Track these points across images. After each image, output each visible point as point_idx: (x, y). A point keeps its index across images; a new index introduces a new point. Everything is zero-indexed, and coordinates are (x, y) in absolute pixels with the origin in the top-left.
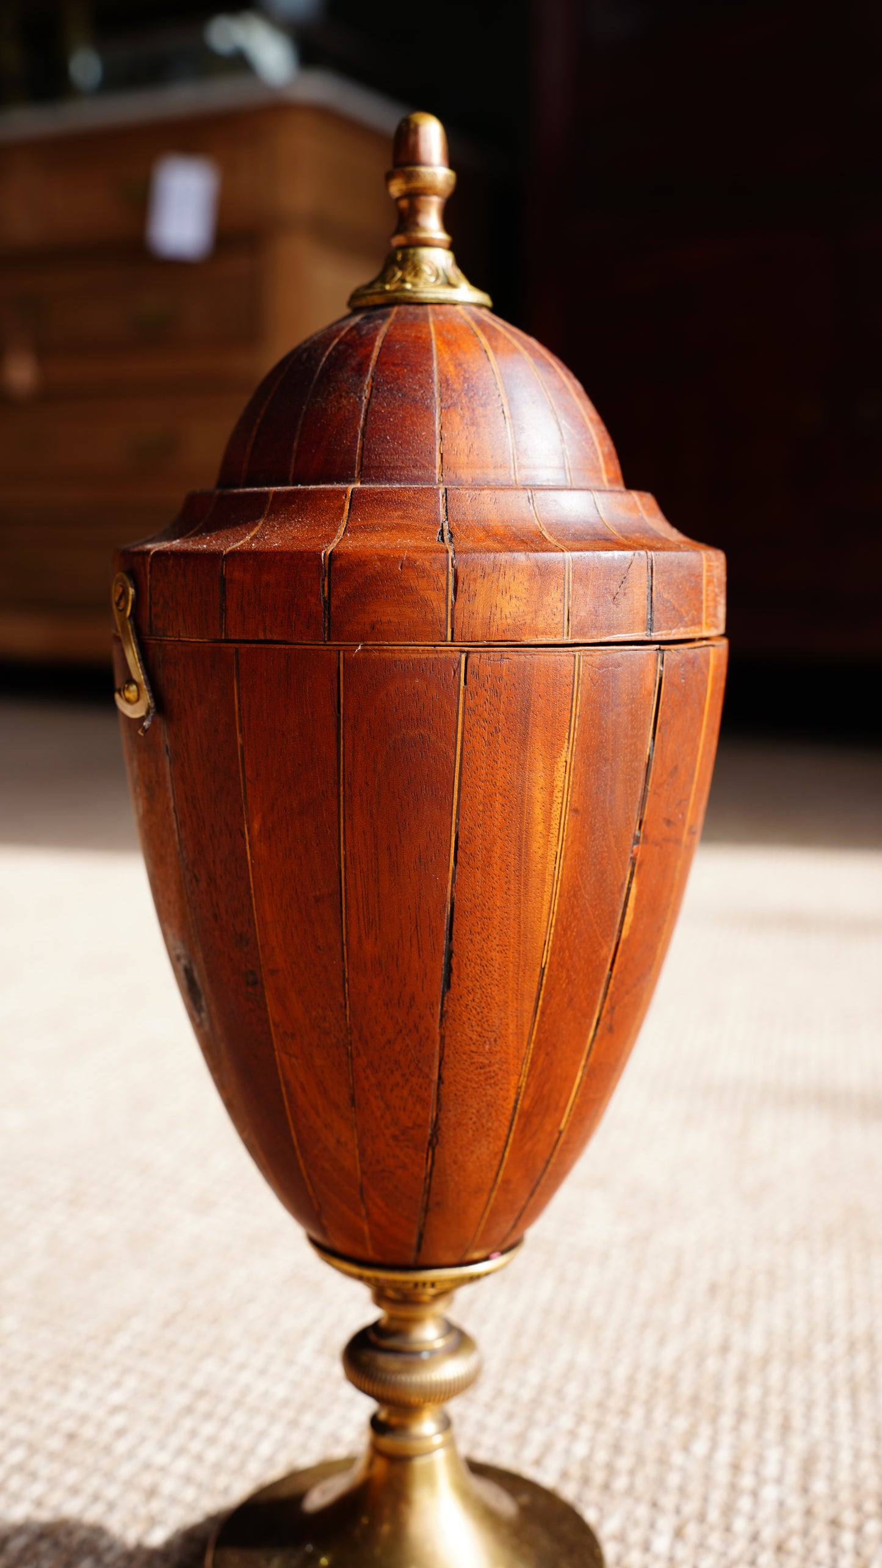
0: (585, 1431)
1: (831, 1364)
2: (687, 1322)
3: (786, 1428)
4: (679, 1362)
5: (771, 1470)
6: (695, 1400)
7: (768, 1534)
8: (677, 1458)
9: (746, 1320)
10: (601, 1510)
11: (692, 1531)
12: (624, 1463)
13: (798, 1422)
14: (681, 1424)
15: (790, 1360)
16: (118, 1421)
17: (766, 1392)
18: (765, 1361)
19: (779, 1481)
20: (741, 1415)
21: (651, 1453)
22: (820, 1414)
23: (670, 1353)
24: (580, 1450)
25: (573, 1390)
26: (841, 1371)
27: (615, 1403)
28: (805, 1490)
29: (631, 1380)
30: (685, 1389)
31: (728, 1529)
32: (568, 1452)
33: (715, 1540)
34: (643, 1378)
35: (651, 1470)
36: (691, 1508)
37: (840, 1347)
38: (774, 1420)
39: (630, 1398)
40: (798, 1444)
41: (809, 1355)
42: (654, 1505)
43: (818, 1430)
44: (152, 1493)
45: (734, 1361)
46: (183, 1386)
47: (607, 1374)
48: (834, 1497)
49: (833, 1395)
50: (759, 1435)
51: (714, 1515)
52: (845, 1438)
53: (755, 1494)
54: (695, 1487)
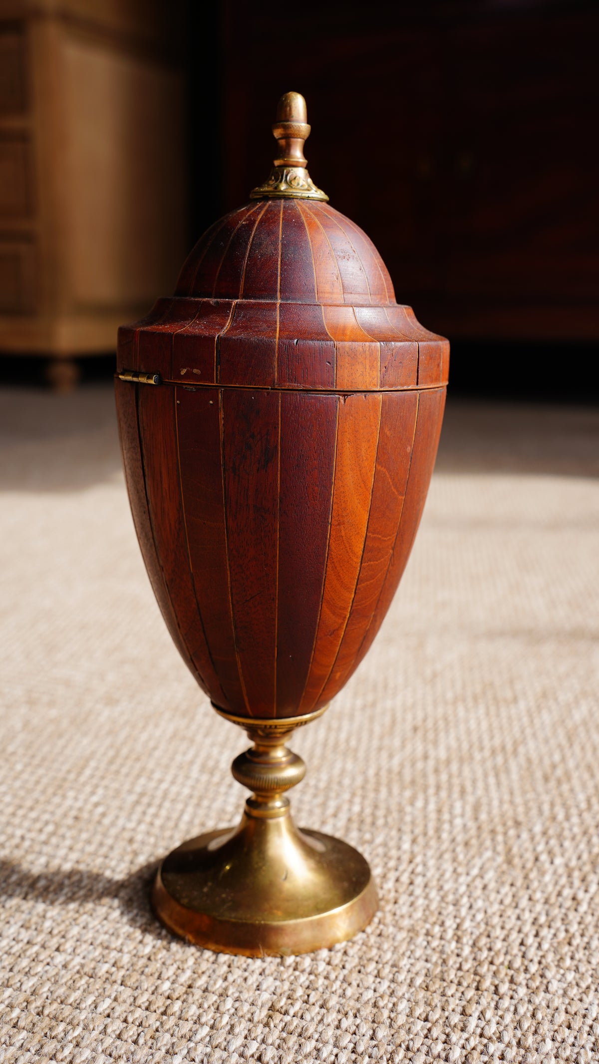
0: (357, 800)
1: (483, 761)
2: (403, 746)
3: (463, 792)
4: (402, 766)
5: (458, 810)
6: (413, 782)
7: (460, 838)
8: (408, 809)
9: (435, 743)
11: (421, 840)
12: (381, 813)
13: (469, 789)
14: (408, 794)
15: (461, 761)
17: (450, 776)
18: (448, 762)
19: (463, 815)
20: (438, 788)
21: (394, 807)
22: (480, 785)
23: (396, 761)
24: (356, 808)
25: (347, 781)
26: (489, 764)
27: (371, 786)
28: (476, 819)
29: (377, 774)
30: (407, 777)
31: (439, 838)
32: (350, 810)
33: (433, 843)
34: (383, 773)
35: (395, 815)
36: (418, 830)
37: (487, 753)
38: (456, 790)
39: (378, 784)
40: (470, 799)
41: (471, 758)
42: (399, 830)
43: (480, 792)
44: (131, 841)
45: (431, 763)
46: (130, 792)
47: (364, 773)
48: (492, 821)
49: (486, 776)
50: (449, 796)
51: (431, 832)
52: (494, 794)
53: (451, 822)
54: (420, 821)
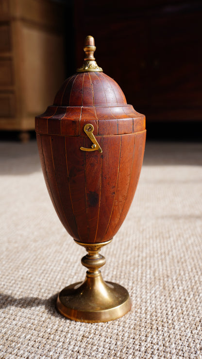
0: (115, 270)
2: (131, 253)
3: (150, 267)
4: (130, 259)
5: (148, 273)
6: (134, 264)
7: (148, 282)
8: (132, 273)
10: (119, 281)
11: (135, 282)
12: (123, 274)
13: (152, 266)
14: (132, 268)
16: (30, 275)
17: (146, 262)
18: (146, 257)
19: (150, 274)
20: (142, 266)
21: (127, 272)
22: (156, 264)
24: (115, 273)
27: (120, 266)
28: (154, 275)
29: (122, 262)
30: (132, 262)
31: (142, 281)
32: (113, 273)
33: (139, 283)
34: (124, 261)
35: (127, 275)
36: (135, 279)
38: (148, 266)
39: (122, 265)
40: (153, 269)
42: (129, 279)
43: (156, 267)
44: (40, 285)
45: (140, 258)
46: (40, 270)
47: (118, 262)
48: (159, 276)
50: (146, 268)
51: (139, 280)
52: (161, 267)
53: (146, 277)
54: (135, 277)
